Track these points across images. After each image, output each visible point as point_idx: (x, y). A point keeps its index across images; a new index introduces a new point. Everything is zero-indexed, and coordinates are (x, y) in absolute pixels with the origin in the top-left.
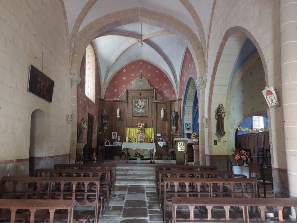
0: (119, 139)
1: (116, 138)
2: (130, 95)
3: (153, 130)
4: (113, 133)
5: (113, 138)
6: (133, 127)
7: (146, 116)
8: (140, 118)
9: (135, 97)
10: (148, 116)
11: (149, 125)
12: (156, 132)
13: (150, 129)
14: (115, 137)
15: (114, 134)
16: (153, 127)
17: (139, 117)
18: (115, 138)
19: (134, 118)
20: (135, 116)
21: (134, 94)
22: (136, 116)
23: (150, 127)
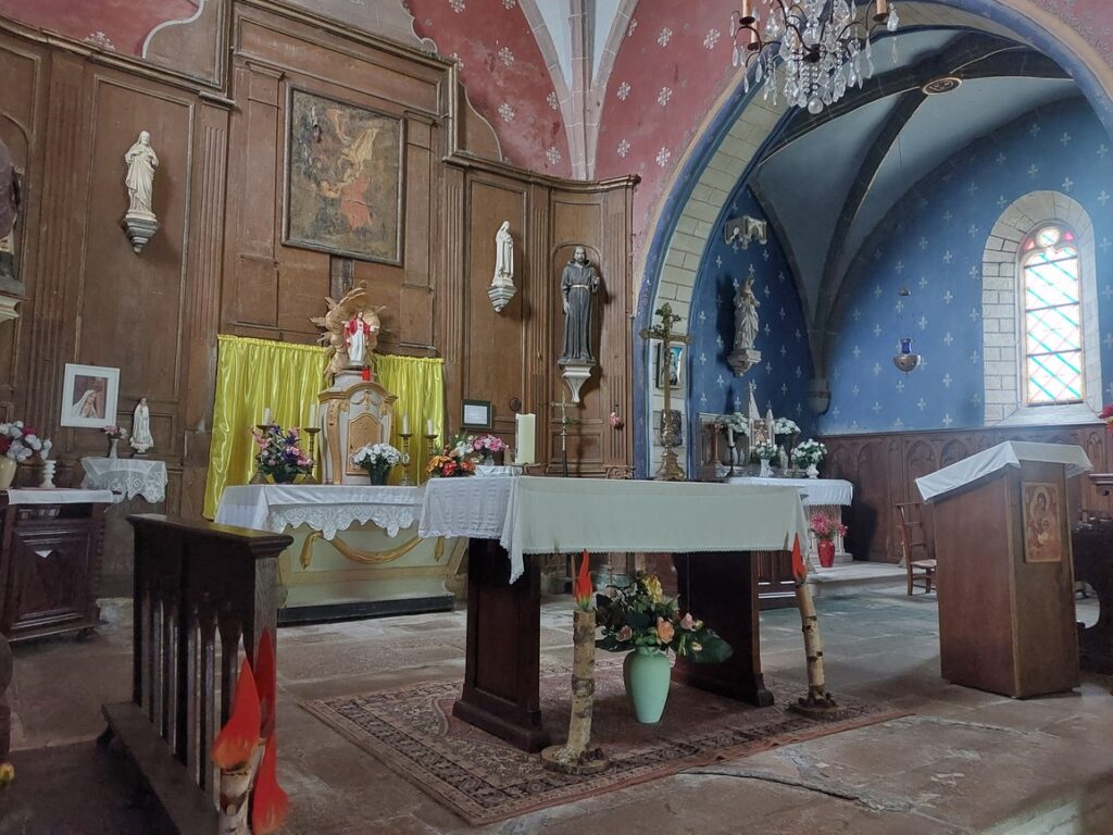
0: (143, 437)
1: (109, 421)
2: (253, 46)
3: (438, 378)
4: (72, 371)
5: (72, 415)
6: (280, 339)
7: (390, 260)
8: (340, 264)
9: (303, 85)
10: (401, 267)
11: (407, 334)
12: (458, 394)
13: (420, 364)
14: (99, 407)
15: (83, 384)
16: (438, 355)
17: (334, 256)
18: (94, 423)
19: (291, 263)
20: (295, 239)
21: (292, 49)
22: (309, 243)
23: (418, 351)
